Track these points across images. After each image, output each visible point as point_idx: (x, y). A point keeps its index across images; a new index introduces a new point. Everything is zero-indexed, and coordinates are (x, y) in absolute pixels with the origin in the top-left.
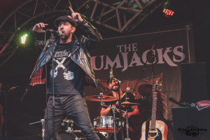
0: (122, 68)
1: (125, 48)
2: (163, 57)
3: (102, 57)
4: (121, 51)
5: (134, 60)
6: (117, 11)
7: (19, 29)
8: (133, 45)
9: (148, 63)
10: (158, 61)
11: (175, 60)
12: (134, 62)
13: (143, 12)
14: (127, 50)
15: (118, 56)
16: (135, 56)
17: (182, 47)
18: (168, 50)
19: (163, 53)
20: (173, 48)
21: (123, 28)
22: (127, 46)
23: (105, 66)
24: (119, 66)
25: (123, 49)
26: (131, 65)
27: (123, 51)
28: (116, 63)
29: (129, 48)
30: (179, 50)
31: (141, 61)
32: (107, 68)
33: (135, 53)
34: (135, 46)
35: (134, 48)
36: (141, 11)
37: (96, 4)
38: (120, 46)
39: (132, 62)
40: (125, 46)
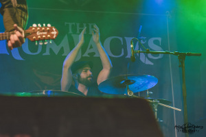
1: (78, 28)
4: (71, 32)
5: (91, 47)
8: (90, 25)
9: (112, 55)
10: (126, 53)
12: (92, 51)
15: (66, 38)
17: (160, 39)
20: (148, 39)
22: (81, 26)
26: (86, 55)
27: (74, 32)
28: (62, 48)
30: (156, 42)
32: (47, 53)
35: (91, 29)
38: (70, 24)
39: (89, 51)
40: (78, 24)
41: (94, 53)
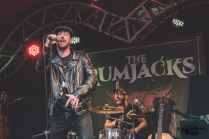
0: (131, 80)
1: (134, 59)
2: (172, 68)
3: (110, 68)
4: (129, 63)
5: (143, 71)
6: (126, 22)
7: (27, 39)
8: (142, 56)
9: (157, 75)
10: (167, 72)
11: (184, 72)
12: (143, 73)
13: (152, 23)
14: (136, 61)
15: (126, 67)
16: (144, 67)
17: (192, 58)
18: (178, 61)
19: (173, 64)
20: (183, 60)
21: (132, 39)
22: (136, 57)
23: (112, 78)
24: (127, 77)
25: (132, 60)
26: (139, 77)
27: (132, 62)
28: (124, 75)
29: (138, 59)
30: (189, 61)
31: (150, 72)
32: (115, 79)
33: (144, 65)
34: (144, 57)
35: (143, 59)
36: (151, 21)
37: (105, 14)
38: (129, 57)
39: (141, 74)
40: (134, 57)
41: (145, 75)
